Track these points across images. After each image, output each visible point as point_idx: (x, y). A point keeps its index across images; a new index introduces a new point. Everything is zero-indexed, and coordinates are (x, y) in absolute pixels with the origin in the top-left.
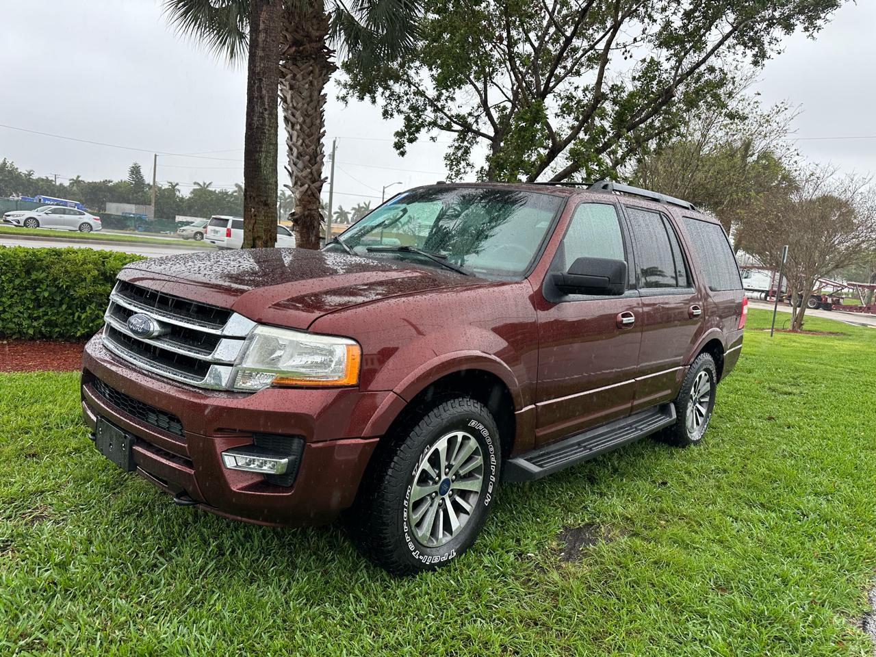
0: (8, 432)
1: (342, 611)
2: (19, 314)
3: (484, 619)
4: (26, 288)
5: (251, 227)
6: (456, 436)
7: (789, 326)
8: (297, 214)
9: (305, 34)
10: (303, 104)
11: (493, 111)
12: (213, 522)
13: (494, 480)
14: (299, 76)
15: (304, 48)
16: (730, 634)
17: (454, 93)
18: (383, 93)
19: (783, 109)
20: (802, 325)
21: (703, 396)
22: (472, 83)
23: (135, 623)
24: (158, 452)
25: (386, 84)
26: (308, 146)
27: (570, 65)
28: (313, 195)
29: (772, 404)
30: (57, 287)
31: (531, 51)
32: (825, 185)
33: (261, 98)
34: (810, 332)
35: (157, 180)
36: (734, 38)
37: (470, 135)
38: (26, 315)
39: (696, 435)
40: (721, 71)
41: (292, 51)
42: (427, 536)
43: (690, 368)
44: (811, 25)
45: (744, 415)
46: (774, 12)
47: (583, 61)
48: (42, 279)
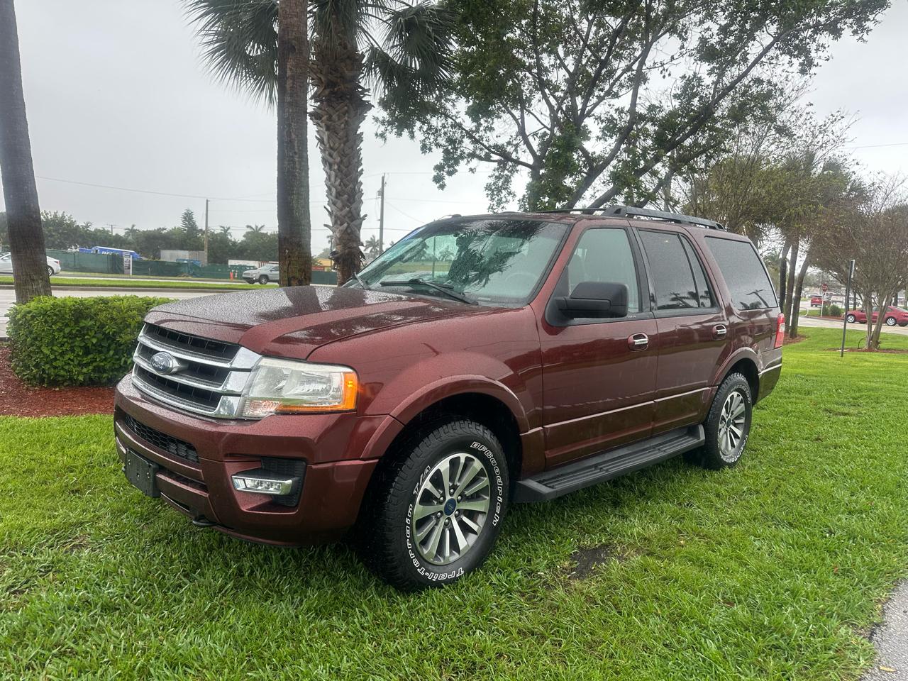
0: (55, 471)
1: (348, 624)
2: (70, 361)
3: (483, 631)
4: (76, 336)
5: (285, 267)
6: (459, 458)
7: (865, 345)
8: (338, 253)
9: (339, 75)
10: (340, 144)
11: (531, 139)
12: (236, 547)
13: (501, 500)
14: (335, 117)
15: (338, 89)
16: (726, 643)
17: (492, 123)
18: (421, 127)
19: (839, 118)
20: (879, 343)
21: (737, 418)
22: (509, 112)
23: (156, 635)
24: (178, 479)
25: (425, 118)
26: (346, 186)
27: (607, 87)
28: (352, 232)
29: (822, 425)
30: (104, 333)
31: (567, 76)
32: (895, 194)
33: (291, 142)
34: (888, 350)
35: (209, 225)
36: (776, 48)
37: (510, 163)
38: (76, 362)
39: (731, 457)
40: (769, 82)
41: (327, 92)
42: (432, 554)
43: (719, 388)
44: (860, 29)
45: (790, 437)
46: (819, 19)
47: (623, 81)
48: (90, 326)
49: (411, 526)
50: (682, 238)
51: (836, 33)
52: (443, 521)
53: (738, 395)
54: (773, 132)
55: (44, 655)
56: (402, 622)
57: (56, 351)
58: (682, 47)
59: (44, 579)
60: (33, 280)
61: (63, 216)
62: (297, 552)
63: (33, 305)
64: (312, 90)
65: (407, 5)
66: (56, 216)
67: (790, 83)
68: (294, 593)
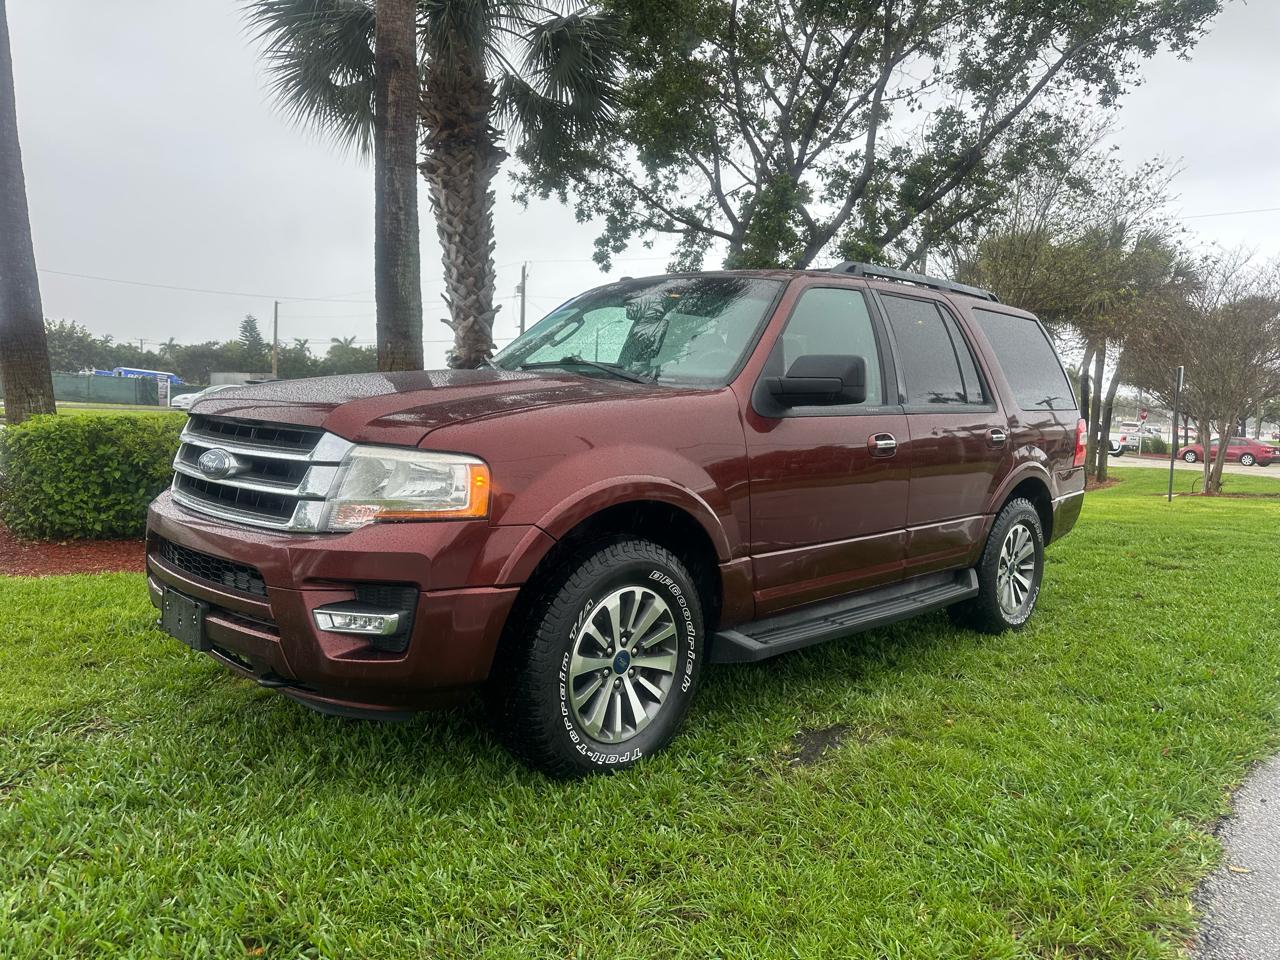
0: (61, 640)
1: (478, 819)
2: (82, 504)
3: (669, 827)
4: (91, 468)
6: (633, 592)
7: (1201, 488)
8: (461, 358)
9: (460, 111)
10: (463, 207)
11: (729, 200)
12: (319, 730)
13: (693, 657)
14: (455, 169)
15: (460, 131)
17: (675, 180)
18: (575, 186)
19: (1157, 168)
20: (1221, 485)
21: (1024, 562)
22: (699, 163)
23: (206, 835)
25: (581, 174)
26: (471, 265)
27: (833, 127)
28: (482, 330)
29: (1144, 580)
30: (131, 465)
31: (779, 113)
32: (1237, 277)
33: (394, 194)
34: (1235, 495)
35: (279, 337)
36: (1066, 69)
37: (701, 235)
38: (91, 506)
39: (1017, 617)
40: (1058, 118)
41: (444, 135)
42: (598, 726)
43: (997, 518)
44: (1181, 40)
45: (1098, 595)
46: (1124, 28)
47: (856, 119)
48: (112, 454)
49: (566, 683)
50: (941, 309)
51: (1149, 48)
52: (611, 682)
53: (1024, 530)
54: (1066, 187)
55: (46, 859)
56: (554, 816)
57: (62, 489)
58: (937, 70)
59: (45, 772)
60: (30, 395)
61: (73, 327)
62: (406, 734)
63: (30, 425)
64: (423, 133)
65: (555, 14)
66: (62, 326)
67: (1087, 120)
68: (402, 784)
